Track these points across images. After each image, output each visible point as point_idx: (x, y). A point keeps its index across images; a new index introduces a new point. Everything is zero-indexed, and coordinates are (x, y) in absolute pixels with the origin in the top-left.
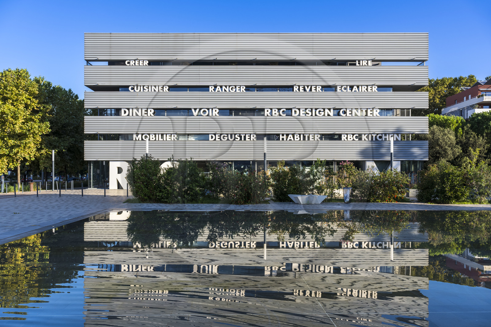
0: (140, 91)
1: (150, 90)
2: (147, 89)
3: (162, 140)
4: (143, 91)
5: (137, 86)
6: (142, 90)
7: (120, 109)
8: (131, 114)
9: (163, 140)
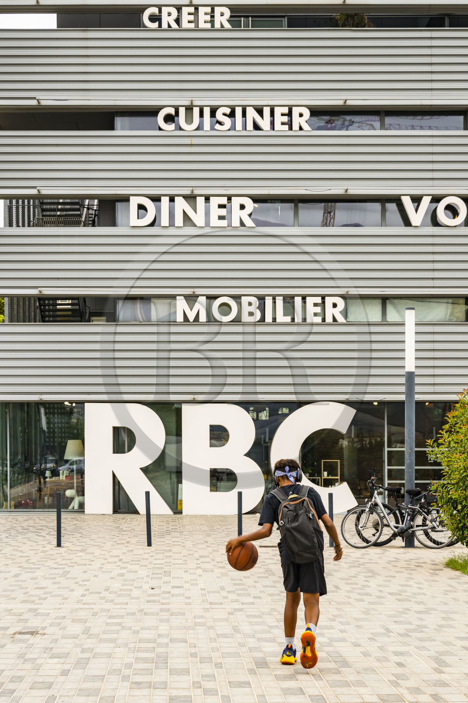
0: (200, 128)
1: (239, 125)
2: (228, 122)
3: (288, 319)
4: (212, 128)
5: (189, 109)
6: (207, 125)
7: (126, 199)
8: (165, 220)
9: (293, 320)
